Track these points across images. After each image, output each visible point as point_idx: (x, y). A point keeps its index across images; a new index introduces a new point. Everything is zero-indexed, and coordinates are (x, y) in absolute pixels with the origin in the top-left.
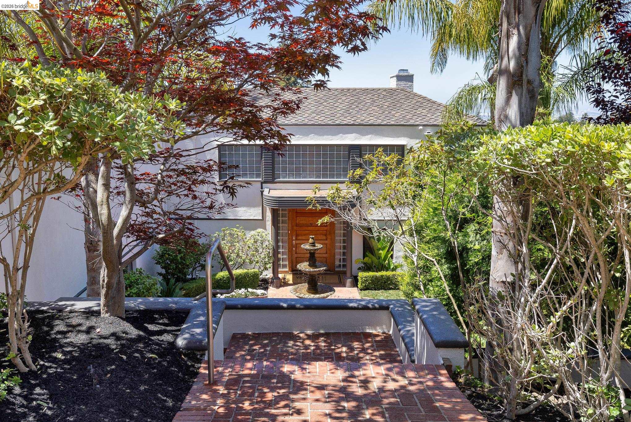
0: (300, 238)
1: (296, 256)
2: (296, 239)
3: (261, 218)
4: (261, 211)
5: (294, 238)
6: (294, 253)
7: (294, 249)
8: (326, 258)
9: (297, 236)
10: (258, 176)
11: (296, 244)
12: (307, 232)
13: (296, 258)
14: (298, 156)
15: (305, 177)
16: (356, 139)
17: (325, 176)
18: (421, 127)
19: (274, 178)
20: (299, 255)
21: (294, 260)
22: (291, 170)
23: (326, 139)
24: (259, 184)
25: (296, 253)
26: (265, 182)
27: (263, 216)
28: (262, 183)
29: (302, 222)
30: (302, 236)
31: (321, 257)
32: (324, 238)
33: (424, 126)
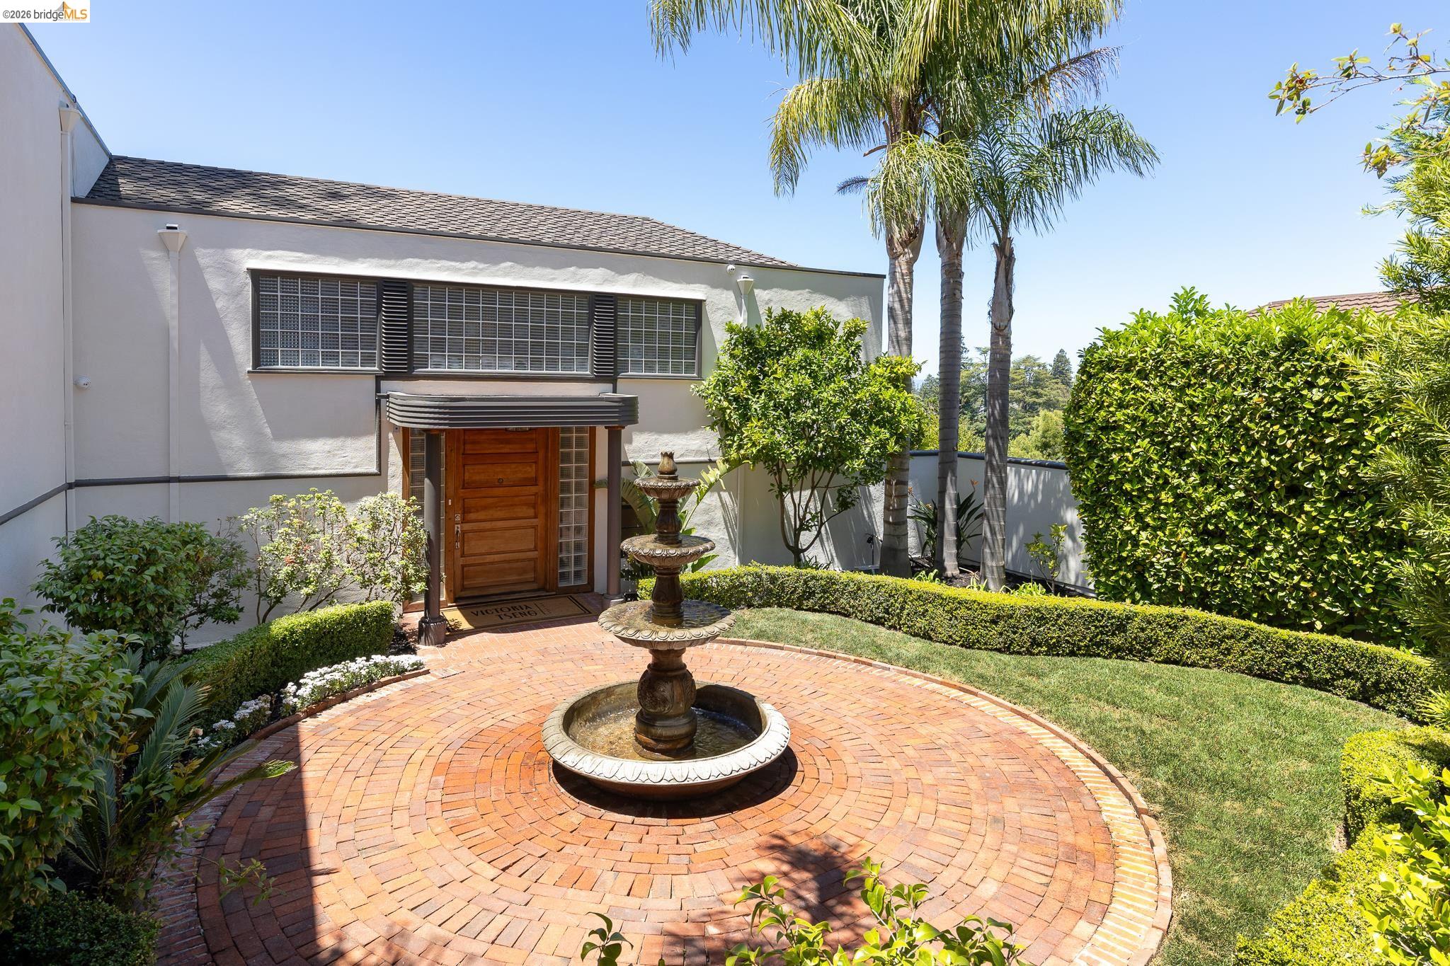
0: (472, 516)
1: (461, 561)
2: (464, 521)
3: (374, 469)
4: (374, 452)
5: (458, 518)
6: (458, 553)
7: (458, 544)
8: (534, 560)
9: (465, 511)
10: (368, 360)
11: (464, 533)
12: (490, 500)
13: (463, 566)
14: (472, 313)
15: (489, 366)
16: (606, 281)
17: (537, 363)
18: (731, 267)
19: (411, 368)
20: (470, 560)
21: (459, 572)
22: (456, 347)
23: (541, 278)
24: (371, 382)
25: (463, 555)
26: (389, 376)
27: (379, 466)
28: (379, 379)
29: (477, 478)
30: (477, 511)
31: (523, 560)
32: (531, 512)
33: (737, 263)
